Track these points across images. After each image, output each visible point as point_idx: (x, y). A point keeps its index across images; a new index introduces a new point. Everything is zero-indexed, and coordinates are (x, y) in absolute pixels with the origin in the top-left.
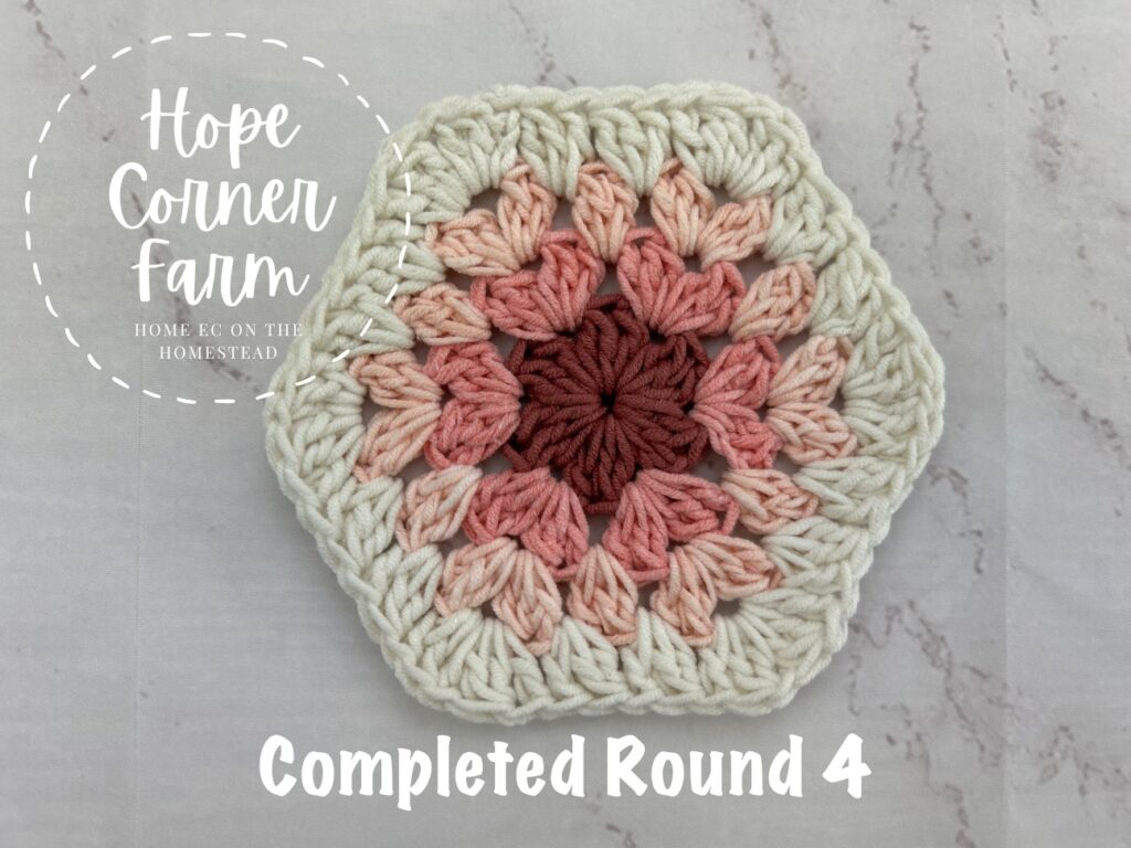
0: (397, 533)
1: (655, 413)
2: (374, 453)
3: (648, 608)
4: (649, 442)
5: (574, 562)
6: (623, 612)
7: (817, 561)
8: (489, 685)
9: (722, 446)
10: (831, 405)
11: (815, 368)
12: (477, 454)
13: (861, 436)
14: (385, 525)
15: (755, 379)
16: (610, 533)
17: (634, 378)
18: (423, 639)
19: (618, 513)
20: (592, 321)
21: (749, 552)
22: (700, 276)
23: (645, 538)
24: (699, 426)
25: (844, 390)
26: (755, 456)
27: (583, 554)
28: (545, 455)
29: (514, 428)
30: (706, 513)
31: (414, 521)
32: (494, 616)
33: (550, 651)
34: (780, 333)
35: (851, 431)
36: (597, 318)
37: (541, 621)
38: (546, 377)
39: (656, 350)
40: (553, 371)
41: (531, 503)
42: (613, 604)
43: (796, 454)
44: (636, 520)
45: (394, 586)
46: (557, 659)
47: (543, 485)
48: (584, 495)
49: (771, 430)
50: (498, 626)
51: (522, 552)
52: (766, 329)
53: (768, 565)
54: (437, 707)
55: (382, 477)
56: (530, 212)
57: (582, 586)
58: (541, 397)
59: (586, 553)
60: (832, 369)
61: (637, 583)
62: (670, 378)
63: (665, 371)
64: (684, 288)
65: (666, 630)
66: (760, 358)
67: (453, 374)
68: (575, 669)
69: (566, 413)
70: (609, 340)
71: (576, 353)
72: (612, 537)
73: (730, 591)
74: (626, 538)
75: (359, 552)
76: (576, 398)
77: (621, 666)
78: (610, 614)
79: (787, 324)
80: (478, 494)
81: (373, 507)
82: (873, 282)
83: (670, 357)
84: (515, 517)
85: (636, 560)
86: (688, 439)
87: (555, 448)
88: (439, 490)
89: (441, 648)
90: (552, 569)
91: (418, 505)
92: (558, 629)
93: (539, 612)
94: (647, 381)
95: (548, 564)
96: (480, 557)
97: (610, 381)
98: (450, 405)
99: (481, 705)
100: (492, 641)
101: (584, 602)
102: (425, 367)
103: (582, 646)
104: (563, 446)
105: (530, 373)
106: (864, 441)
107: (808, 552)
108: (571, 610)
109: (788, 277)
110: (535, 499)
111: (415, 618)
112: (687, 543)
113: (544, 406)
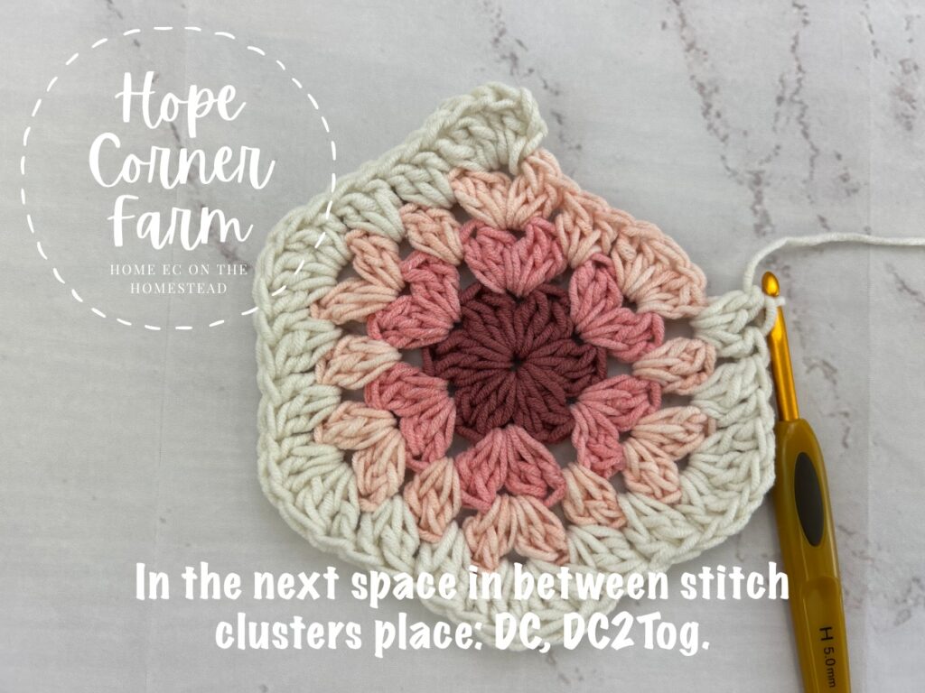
0: (317, 366)
1: (546, 389)
2: (333, 301)
3: (460, 526)
4: (529, 408)
5: (428, 460)
6: (441, 518)
7: (599, 564)
8: (317, 507)
9: (579, 441)
10: (677, 462)
11: (680, 428)
12: (403, 342)
13: (685, 496)
14: (312, 355)
15: (631, 410)
16: (465, 455)
17: (548, 356)
18: (291, 449)
19: (478, 446)
20: (535, 298)
21: (554, 528)
22: (633, 315)
23: (487, 474)
24: (571, 417)
25: (692, 457)
26: (600, 463)
27: (437, 459)
28: (449, 371)
29: (440, 339)
30: (540, 482)
31: (334, 364)
32: (350, 464)
33: (372, 513)
34: (669, 388)
35: (680, 488)
36: (540, 299)
37: (380, 487)
38: (482, 318)
39: (570, 346)
40: (490, 318)
41: (421, 400)
42: (438, 507)
43: (630, 481)
44: (488, 457)
45: (295, 400)
46: (374, 521)
47: (437, 392)
48: (462, 418)
49: (623, 452)
50: (349, 473)
51: (396, 430)
52: (660, 378)
53: (562, 546)
54: (272, 500)
55: (328, 321)
56: (536, 197)
57: (423, 482)
58: (471, 330)
59: (440, 459)
60: (692, 437)
61: (464, 503)
62: (569, 372)
63: (569, 364)
64: (616, 317)
65: (464, 549)
66: (644, 397)
67: (418, 278)
68: (383, 536)
69: (482, 351)
70: (541, 319)
71: (513, 315)
72: (464, 460)
73: (524, 548)
74: (473, 466)
75: (281, 363)
76: (494, 343)
77: (416, 555)
78: (431, 514)
79: (677, 385)
80: (388, 372)
81: (310, 338)
82: (756, 392)
83: (578, 357)
84: (405, 402)
85: (471, 486)
86: (557, 421)
87: (460, 370)
88: (364, 352)
89: (299, 462)
90: (409, 455)
91: (343, 354)
92: (388, 500)
93: (382, 480)
94: (552, 364)
95: (408, 449)
96: (364, 416)
97: (526, 349)
98: (405, 298)
99: (301, 517)
100: (338, 480)
101: (418, 493)
102: (402, 262)
103: (397, 524)
104: (465, 372)
105: (472, 310)
106: (685, 500)
107: (597, 553)
108: (405, 493)
109: (697, 350)
110: (425, 399)
111: (295, 431)
112: (515, 496)
113: (470, 337)
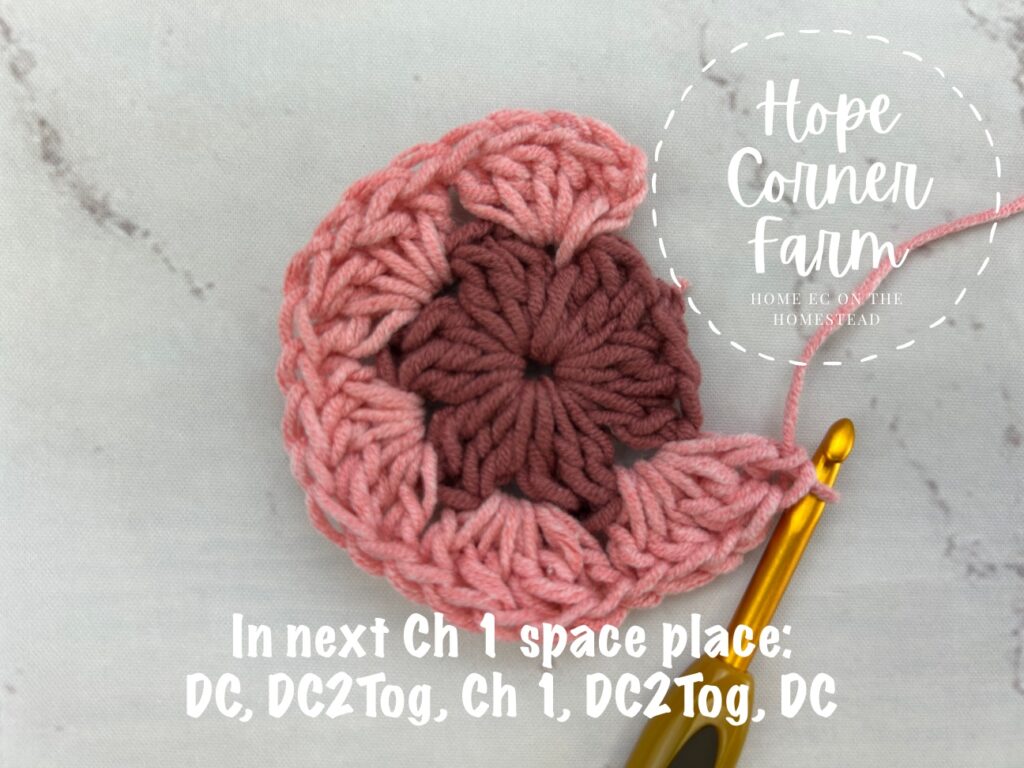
1: (567, 305)
4: (606, 320)
17: (510, 325)
20: (415, 377)
24: (589, 245)
28: (600, 478)
29: (556, 510)
36: (410, 371)
39: (474, 291)
40: (483, 442)
58: (512, 469)
62: (516, 276)
63: (506, 281)
69: (544, 436)
76: (524, 420)
83: (485, 270)
87: (591, 461)
94: (517, 308)
104: (591, 449)
105: (480, 479)
113: (527, 465)
